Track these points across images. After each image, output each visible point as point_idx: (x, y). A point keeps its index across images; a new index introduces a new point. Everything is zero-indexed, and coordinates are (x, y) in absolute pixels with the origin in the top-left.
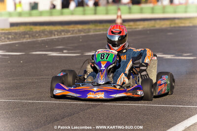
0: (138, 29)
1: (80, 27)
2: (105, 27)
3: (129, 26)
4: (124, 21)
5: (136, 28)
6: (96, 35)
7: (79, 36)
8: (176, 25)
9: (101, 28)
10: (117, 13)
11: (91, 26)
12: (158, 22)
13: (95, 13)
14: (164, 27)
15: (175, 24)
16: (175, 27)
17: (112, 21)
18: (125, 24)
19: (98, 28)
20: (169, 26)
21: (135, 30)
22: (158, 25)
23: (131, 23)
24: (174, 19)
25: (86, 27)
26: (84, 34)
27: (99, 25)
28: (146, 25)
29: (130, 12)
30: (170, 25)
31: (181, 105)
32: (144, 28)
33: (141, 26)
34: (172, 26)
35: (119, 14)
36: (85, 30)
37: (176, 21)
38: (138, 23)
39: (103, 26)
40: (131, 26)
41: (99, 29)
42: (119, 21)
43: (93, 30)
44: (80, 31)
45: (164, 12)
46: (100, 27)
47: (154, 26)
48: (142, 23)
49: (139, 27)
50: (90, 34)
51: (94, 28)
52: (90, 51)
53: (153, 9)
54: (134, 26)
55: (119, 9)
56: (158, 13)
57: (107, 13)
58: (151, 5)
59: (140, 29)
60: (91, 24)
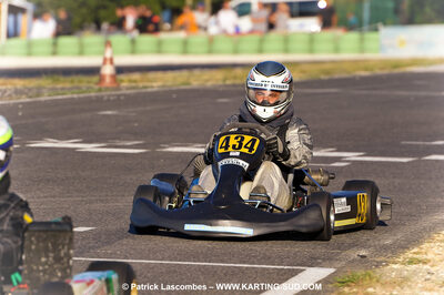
0: (149, 90)
1: (19, 83)
2: (76, 84)
3: (130, 81)
4: (120, 70)
5: (146, 87)
6: (56, 103)
7: (16, 104)
8: (238, 82)
9: (68, 85)
10: (103, 53)
11: (44, 82)
12: (197, 72)
13: (54, 53)
14: (209, 84)
15: (235, 78)
16: (234, 85)
17: (93, 71)
18: (122, 77)
19: (59, 86)
20: (221, 83)
21: (144, 90)
22: (198, 80)
23: (136, 76)
24: (234, 66)
25: (32, 83)
26: (28, 100)
27: (62, 78)
28: (169, 79)
29: (133, 52)
30: (225, 80)
31: (244, 263)
32: (163, 86)
33: (157, 82)
34: (228, 82)
35: (108, 54)
36: (30, 90)
37: (239, 71)
38: (152, 75)
39: (72, 82)
40: (135, 81)
41: (63, 89)
42: (108, 70)
43: (48, 91)
44: (19, 92)
45: (210, 52)
46: (64, 83)
47: (188, 84)
48: (159, 75)
49: (155, 84)
50: (42, 99)
51: (51, 86)
52: (41, 139)
53: (185, 43)
54: (142, 81)
55: (108, 44)
56: (196, 53)
57: (81, 53)
58: (181, 35)
59: (155, 89)
60: (44, 77)
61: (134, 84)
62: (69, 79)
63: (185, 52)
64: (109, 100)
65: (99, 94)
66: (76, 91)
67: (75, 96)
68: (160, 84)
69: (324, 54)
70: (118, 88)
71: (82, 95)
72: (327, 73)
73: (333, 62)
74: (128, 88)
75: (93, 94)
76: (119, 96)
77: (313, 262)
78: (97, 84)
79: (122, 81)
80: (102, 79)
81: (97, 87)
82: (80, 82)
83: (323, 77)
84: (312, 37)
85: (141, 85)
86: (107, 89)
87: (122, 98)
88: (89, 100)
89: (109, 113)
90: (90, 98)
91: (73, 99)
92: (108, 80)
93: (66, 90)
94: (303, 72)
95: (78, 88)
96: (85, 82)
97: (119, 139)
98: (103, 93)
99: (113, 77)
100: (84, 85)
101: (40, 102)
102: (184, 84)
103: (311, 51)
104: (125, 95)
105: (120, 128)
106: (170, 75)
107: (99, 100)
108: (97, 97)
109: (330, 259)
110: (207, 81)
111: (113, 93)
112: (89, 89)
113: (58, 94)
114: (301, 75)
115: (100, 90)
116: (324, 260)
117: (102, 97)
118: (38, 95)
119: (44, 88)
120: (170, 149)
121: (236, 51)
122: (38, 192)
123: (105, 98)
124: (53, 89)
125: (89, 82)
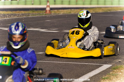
1: (23, 12)
2: (39, 13)
3: (54, 12)
4: (51, 9)
5: (59, 14)
7: (22, 18)
9: (37, 13)
11: (30, 12)
12: (73, 10)
17: (44, 9)
18: (51, 11)
22: (73, 12)
23: (56, 11)
24: (83, 8)
25: (27, 12)
26: (25, 17)
27: (35, 11)
28: (65, 12)
29: (55, 4)
31: (87, 63)
33: (62, 12)
35: (48, 4)
36: (26, 14)
38: (60, 10)
39: (38, 12)
41: (35, 14)
42: (48, 9)
43: (31, 15)
44: (23, 15)
47: (71, 13)
48: (62, 10)
49: (61, 13)
50: (30, 17)
51: (32, 13)
52: (29, 28)
53: (69, 2)
54: (57, 12)
55: (48, 1)
57: (40, 4)
59: (61, 14)
60: (30, 10)
61: (55, 13)
63: (69, 4)
66: (39, 14)
67: (39, 16)
68: (62, 13)
69: (109, 5)
70: (51, 14)
71: (40, 16)
72: (109, 10)
75: (44, 16)
76: (51, 16)
77: (106, 63)
78: (45, 13)
79: (52, 12)
80: (46, 11)
81: (45, 14)
85: (57, 13)
88: (43, 17)
89: (48, 21)
92: (48, 12)
93: (36, 14)
94: (103, 10)
95: (40, 14)
96: (41, 12)
97: (51, 28)
98: (47, 15)
99: (49, 11)
100: (41, 13)
102: (69, 13)
103: (105, 4)
104: (53, 16)
105: (51, 25)
106: (65, 10)
108: (45, 16)
109: (111, 62)
110: (76, 12)
111: (49, 15)
112: (43, 14)
114: (102, 11)
115: (46, 14)
116: (109, 62)
118: (28, 16)
120: (66, 31)
121: (84, 4)
123: (47, 17)
125: (43, 12)
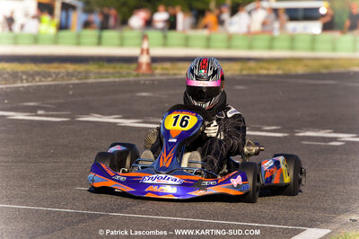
0: (178, 77)
1: (70, 67)
2: (118, 70)
3: (163, 69)
4: (155, 60)
5: (175, 74)
7: (68, 85)
8: (252, 72)
9: (111, 70)
10: (141, 45)
11: (92, 68)
13: (99, 43)
15: (250, 69)
16: (249, 75)
17: (132, 60)
18: (155, 65)
19: (104, 71)
20: (238, 73)
21: (174, 77)
23: (167, 65)
24: (248, 59)
25: (81, 68)
26: (77, 81)
27: (106, 65)
29: (165, 45)
30: (241, 70)
34: (245, 72)
35: (145, 45)
36: (79, 73)
37: (252, 64)
38: (181, 64)
39: (115, 68)
40: (166, 69)
41: (107, 73)
42: (144, 59)
43: (94, 75)
44: (70, 75)
45: (229, 47)
46: (108, 69)
49: (183, 72)
50: (90, 81)
51: (97, 71)
52: (88, 114)
53: (208, 39)
54: (172, 69)
55: (145, 37)
56: (217, 48)
57: (121, 44)
58: (205, 33)
60: (92, 63)
61: (165, 72)
62: (112, 65)
63: (208, 46)
64: (144, 84)
65: (137, 79)
66: (117, 75)
67: (117, 80)
69: (323, 53)
70: (153, 75)
71: (122, 79)
72: (326, 67)
73: (332, 59)
74: (161, 75)
75: (131, 79)
76: (153, 81)
77: (313, 224)
78: (135, 70)
79: (156, 68)
80: (139, 66)
81: (135, 73)
82: (121, 68)
83: (324, 71)
84: (314, 38)
85: (172, 72)
86: (143, 75)
87: (156, 83)
88: (128, 84)
89: (144, 94)
90: (129, 81)
91: (115, 82)
92: (144, 67)
93: (110, 75)
94: (306, 66)
95: (120, 73)
96: (124, 68)
97: (153, 116)
98: (140, 78)
99: (149, 65)
100: (124, 71)
101: (87, 83)
103: (313, 49)
104: (157, 80)
105: (154, 107)
107: (137, 83)
108: (135, 81)
109: (327, 222)
111: (149, 78)
112: (128, 74)
113: (103, 78)
114: (305, 68)
115: (137, 75)
116: (321, 222)
117: (139, 81)
118: (86, 78)
119: (91, 72)
121: (250, 48)
122: (85, 158)
123: (142, 82)
124: (99, 73)
125: (129, 68)
